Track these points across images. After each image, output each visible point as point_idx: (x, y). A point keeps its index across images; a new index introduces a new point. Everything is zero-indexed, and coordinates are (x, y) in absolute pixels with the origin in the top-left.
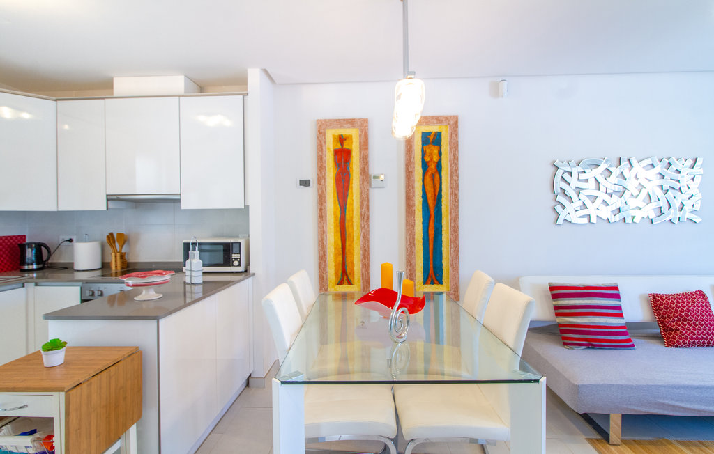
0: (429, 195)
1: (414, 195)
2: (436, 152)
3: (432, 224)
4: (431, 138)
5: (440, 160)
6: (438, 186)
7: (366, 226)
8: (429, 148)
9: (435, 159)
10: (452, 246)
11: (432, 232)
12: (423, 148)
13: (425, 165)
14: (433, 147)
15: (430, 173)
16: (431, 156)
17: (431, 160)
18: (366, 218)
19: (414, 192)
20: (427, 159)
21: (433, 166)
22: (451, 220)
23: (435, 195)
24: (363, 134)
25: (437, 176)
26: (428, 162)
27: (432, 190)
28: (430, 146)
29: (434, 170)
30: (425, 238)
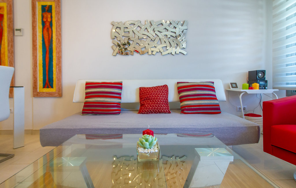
0: (46, 40)
1: (36, 40)
2: (49, 16)
3: (48, 56)
4: (47, 9)
5: (51, 21)
7: (11, 57)
8: (46, 14)
9: (49, 20)
10: (57, 67)
11: (47, 60)
12: (42, 14)
13: (44, 23)
14: (48, 14)
15: (46, 28)
16: (47, 18)
17: (47, 20)
18: (11, 52)
19: (36, 38)
20: (45, 20)
21: (48, 24)
22: (57, 53)
23: (49, 40)
24: (9, 6)
25: (50, 30)
26: (45, 22)
27: (48, 37)
28: (46, 13)
29: (49, 26)
30: (44, 63)
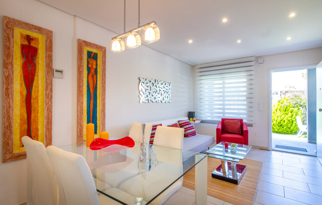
1: (83, 85)
2: (95, 63)
3: (92, 102)
4: (92, 55)
5: (97, 68)
6: (95, 81)
7: (50, 103)
8: (91, 60)
9: (94, 67)
10: (102, 113)
11: (92, 106)
12: (88, 60)
14: (93, 61)
15: (91, 74)
16: (92, 64)
17: (92, 67)
18: (50, 97)
19: (83, 83)
20: (90, 66)
21: (93, 71)
22: (102, 100)
23: (94, 86)
25: (95, 76)
26: (91, 68)
28: (92, 59)
29: (94, 73)
30: (88, 110)
